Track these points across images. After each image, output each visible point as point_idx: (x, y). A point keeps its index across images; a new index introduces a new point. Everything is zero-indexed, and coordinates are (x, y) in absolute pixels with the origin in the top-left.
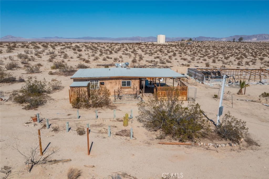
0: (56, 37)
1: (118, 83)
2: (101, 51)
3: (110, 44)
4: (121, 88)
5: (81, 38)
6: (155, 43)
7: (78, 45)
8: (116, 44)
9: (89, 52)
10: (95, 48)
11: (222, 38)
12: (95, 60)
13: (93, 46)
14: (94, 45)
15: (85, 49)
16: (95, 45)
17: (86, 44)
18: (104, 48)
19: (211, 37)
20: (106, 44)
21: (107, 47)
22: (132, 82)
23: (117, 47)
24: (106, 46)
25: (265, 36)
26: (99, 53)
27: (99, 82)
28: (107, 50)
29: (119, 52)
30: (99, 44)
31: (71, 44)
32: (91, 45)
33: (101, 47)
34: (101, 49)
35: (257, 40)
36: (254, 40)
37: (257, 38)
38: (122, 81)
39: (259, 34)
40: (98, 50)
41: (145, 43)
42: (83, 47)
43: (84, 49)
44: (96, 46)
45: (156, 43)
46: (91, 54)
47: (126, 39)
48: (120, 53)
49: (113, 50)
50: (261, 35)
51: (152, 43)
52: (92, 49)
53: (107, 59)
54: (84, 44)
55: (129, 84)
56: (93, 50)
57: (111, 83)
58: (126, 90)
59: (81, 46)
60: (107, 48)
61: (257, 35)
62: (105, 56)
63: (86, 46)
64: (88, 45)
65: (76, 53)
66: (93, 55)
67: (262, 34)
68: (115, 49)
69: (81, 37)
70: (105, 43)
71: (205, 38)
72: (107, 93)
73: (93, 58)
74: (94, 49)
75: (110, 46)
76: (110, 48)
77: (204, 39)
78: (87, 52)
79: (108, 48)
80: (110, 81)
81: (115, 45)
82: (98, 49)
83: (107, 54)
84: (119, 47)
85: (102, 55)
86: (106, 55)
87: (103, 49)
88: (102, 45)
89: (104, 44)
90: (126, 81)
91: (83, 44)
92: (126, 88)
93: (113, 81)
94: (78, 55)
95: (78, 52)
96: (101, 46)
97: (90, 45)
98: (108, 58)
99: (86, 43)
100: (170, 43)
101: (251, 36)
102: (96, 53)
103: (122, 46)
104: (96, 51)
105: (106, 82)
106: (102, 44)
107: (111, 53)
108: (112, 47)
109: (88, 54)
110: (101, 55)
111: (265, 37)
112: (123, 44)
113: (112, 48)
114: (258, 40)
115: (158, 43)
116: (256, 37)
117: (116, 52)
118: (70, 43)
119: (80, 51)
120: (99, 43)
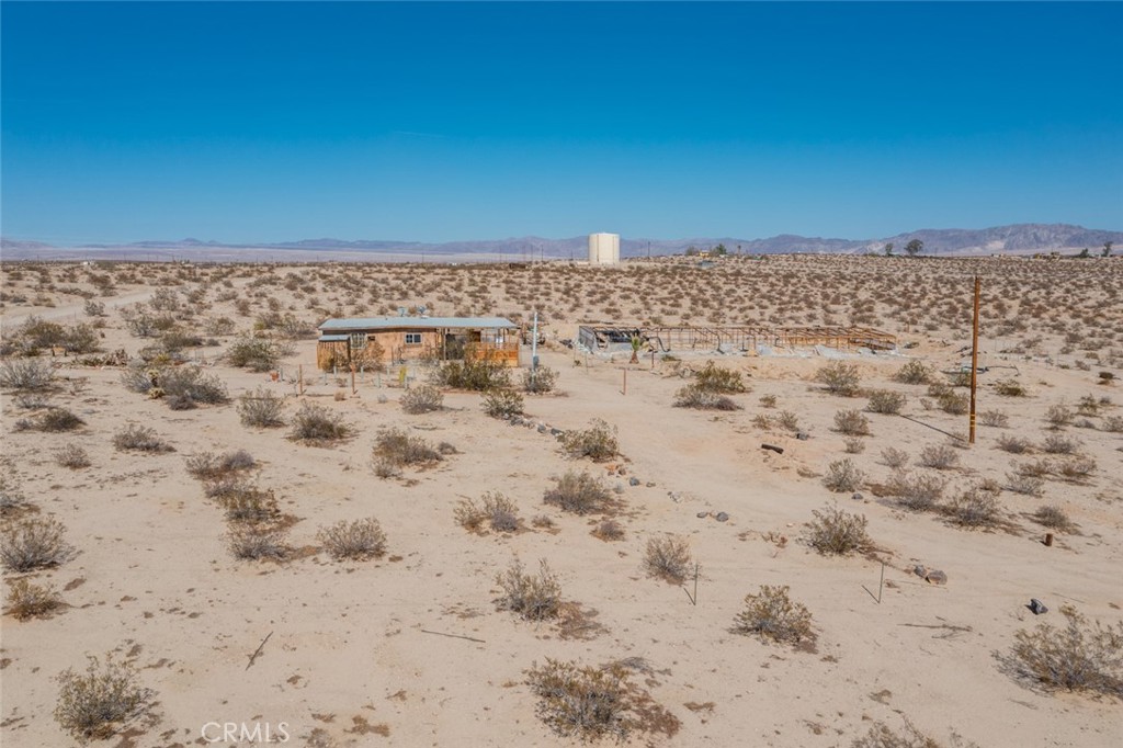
0: (187, 240)
1: (398, 337)
2: (374, 292)
3: (407, 270)
4: (405, 346)
5: (293, 244)
6: (580, 264)
7: (297, 271)
8: (430, 268)
9: (338, 295)
10: (357, 283)
11: (869, 242)
12: (356, 313)
13: (347, 276)
14: (350, 273)
15: (323, 286)
16: (356, 273)
17: (323, 271)
18: (384, 281)
19: (826, 237)
20: (394, 269)
21: (397, 278)
22: (424, 336)
23: (429, 279)
24: (394, 275)
25: (1035, 230)
26: (367, 296)
27: (367, 335)
28: (392, 289)
29: (430, 294)
30: (367, 268)
31: (271, 269)
32: (340, 272)
33: (375, 280)
34: (375, 287)
35: (1006, 248)
36: (996, 247)
37: (1006, 240)
38: (406, 334)
39: (1014, 226)
40: (366, 290)
41: (545, 263)
42: (314, 279)
43: (319, 285)
44: (359, 275)
45: (586, 263)
46: (343, 300)
47: (481, 247)
48: (432, 297)
49: (413, 289)
50: (1021, 229)
51: (571, 265)
52: (345, 286)
53: (390, 311)
54: (317, 268)
55: (418, 339)
56: (350, 288)
57: (387, 337)
58: (415, 351)
59: (309, 277)
60: (394, 283)
61: (1003, 228)
62: (385, 303)
63: (324, 277)
64: (329, 272)
65: (300, 297)
66: (352, 303)
67: (1026, 226)
68: (420, 287)
69: (295, 241)
70: (389, 266)
71: (803, 240)
72: (379, 352)
73: (352, 308)
74: (353, 285)
75: (407, 276)
76: (405, 281)
77: (797, 245)
78: (331, 295)
79: (399, 282)
80: (386, 334)
81: (423, 274)
82: (364, 286)
83: (391, 299)
84: (437, 278)
85: (375, 301)
86: (389, 302)
87: (381, 286)
88: (380, 271)
89: (385, 270)
90: (414, 335)
91: (314, 271)
92: (413, 346)
93: (391, 334)
94: (306, 302)
95: (306, 295)
96: (375, 275)
97: (336, 274)
98: (394, 308)
99: (322, 265)
100: (635, 264)
101: (982, 232)
102: (358, 296)
103: (450, 277)
104: (358, 290)
105: (378, 336)
106: (378, 268)
107: (404, 295)
108: (412, 278)
109: (336, 299)
110: (372, 302)
111: (1035, 234)
112: (454, 269)
113: (413, 282)
114: (1011, 249)
115: (595, 263)
116: (1003, 237)
117: (419, 294)
118: (266, 265)
119: (311, 290)
120: (369, 265)
